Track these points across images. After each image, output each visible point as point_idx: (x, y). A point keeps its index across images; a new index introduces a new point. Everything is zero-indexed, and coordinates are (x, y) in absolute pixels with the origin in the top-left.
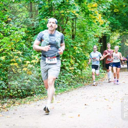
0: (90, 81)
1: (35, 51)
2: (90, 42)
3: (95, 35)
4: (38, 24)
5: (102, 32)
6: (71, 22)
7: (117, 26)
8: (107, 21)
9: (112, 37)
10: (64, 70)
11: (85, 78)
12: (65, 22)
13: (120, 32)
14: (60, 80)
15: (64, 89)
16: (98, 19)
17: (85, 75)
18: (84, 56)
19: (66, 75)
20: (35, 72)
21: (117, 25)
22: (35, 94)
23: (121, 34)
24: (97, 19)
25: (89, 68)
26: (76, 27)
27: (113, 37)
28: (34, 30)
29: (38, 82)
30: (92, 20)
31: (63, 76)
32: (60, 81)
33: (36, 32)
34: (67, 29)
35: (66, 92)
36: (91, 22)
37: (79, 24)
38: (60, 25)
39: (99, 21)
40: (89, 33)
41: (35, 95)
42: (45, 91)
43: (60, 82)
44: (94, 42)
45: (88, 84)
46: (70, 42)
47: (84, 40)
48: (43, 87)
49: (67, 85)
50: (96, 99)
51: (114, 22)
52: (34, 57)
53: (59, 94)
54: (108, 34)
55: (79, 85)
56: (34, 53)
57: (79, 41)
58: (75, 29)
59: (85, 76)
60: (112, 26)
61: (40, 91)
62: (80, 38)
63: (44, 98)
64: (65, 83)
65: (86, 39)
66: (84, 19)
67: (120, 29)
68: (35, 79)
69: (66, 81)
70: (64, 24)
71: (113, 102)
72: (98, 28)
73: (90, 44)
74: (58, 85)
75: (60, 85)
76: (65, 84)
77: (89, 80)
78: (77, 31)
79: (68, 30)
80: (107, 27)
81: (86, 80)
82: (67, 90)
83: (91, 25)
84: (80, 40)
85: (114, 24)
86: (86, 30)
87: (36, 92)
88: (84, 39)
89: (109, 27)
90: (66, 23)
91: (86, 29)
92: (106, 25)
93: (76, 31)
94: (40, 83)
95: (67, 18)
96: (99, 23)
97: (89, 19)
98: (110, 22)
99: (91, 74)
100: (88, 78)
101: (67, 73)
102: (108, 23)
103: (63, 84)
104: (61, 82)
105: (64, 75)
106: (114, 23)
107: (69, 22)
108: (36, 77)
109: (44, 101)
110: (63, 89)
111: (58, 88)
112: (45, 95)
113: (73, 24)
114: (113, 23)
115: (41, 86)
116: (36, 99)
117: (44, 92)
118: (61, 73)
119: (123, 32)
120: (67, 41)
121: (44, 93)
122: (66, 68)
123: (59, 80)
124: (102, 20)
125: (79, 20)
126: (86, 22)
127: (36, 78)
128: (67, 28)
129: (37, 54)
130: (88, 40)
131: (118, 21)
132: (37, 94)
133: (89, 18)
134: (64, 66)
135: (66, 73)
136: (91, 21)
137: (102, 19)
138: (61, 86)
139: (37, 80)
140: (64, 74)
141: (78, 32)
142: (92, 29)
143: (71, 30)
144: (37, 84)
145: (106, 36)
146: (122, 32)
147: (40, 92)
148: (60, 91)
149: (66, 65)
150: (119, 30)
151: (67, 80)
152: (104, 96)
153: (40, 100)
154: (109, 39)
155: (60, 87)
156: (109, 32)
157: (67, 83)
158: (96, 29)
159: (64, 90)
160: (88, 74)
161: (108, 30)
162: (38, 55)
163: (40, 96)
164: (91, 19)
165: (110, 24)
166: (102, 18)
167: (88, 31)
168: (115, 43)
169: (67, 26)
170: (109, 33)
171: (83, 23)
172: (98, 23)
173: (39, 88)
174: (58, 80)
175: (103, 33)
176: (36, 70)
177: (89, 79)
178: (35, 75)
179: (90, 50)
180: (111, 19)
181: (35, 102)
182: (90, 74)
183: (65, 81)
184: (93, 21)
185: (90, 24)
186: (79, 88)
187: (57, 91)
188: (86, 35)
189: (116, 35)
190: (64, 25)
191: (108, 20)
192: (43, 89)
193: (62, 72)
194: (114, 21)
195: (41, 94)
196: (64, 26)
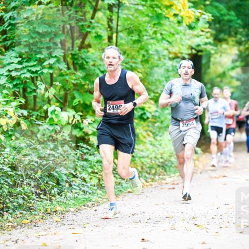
0: (157, 177)
1: (7, 94)
2: (156, 69)
3: (170, 53)
4: (14, 19)
5: (189, 43)
6: (104, 14)
7: (230, 27)
8: (204, 14)
9: (217, 56)
10: (85, 146)
11: (142, 168)
12: (89, 16)
13: (239, 43)
14: (75, 174)
15: (86, 196)
16: (179, 8)
17: (143, 160)
18: (140, 108)
19: (90, 158)
20: (6, 150)
21: (231, 24)
22: (7, 212)
23: (242, 48)
24: (176, 8)
25: (152, 139)
26: (119, 28)
27: (221, 56)
28: (5, 36)
29: (15, 178)
30: (161, 10)
31: (82, 163)
32: (74, 176)
33: (9, 43)
34: (94, 35)
35: (90, 204)
36: (159, 16)
37: (126, 20)
38: (76, 23)
39: (182, 14)
40: (154, 46)
41: (5, 213)
42: (33, 202)
43: (74, 179)
44: (168, 71)
45: (152, 185)
46: (102, 70)
47: (139, 66)
48: (29, 191)
49: (94, 186)
50: (171, 224)
51: (222, 15)
52: (5, 109)
53: (72, 210)
54: (206, 50)
55: (127, 188)
56: (5, 97)
57: (128, 69)
58: (117, 33)
59: (142, 163)
60: (218, 26)
61: (21, 201)
62: (129, 60)
63: (32, 221)
64: (88, 180)
65: (146, 61)
66: (140, 8)
67: (239, 36)
68: (6, 168)
69: (90, 177)
70: (85, 20)
71: (217, 233)
72: (178, 34)
73: (156, 76)
74: (70, 185)
75: (74, 187)
76: (89, 185)
77: (155, 174)
78: (122, 38)
79: (98, 37)
80: (203, 29)
81: (144, 174)
82: (94, 200)
83: (159, 24)
84: (131, 64)
85: (223, 22)
86: (145, 38)
87: (8, 205)
88: (142, 62)
89: (209, 30)
90: (93, 18)
91: (146, 36)
92: (202, 24)
93: (118, 40)
94: (21, 179)
95: (94, 4)
96: (182, 17)
97: (153, 8)
98: (213, 16)
99: (159, 156)
100: (151, 168)
101: (93, 154)
102: (207, 18)
103: (84, 183)
104: (77, 178)
105: (86, 160)
106: (223, 20)
107: (99, 14)
108: (9, 164)
109: (30, 230)
110: (83, 196)
111: (68, 194)
112: (33, 213)
113: (110, 20)
114: (221, 18)
115: (23, 189)
116: (8, 224)
117: (30, 205)
118: (76, 154)
119: (245, 45)
120: (93, 68)
121: (30, 209)
122: (91, 140)
123: (72, 172)
124: (190, 10)
125: (128, 8)
126: (147, 15)
127: (10, 167)
128: (94, 31)
129: (11, 101)
130: (152, 64)
131: (233, 13)
132: (11, 211)
133: (156, 5)
134: (87, 134)
135: (90, 155)
136: (159, 11)
137: (189, 8)
138: (78, 188)
139: (12, 173)
140: (85, 157)
141: (123, 42)
142: (161, 34)
143: (105, 37)
144: (11, 183)
145: (200, 54)
146: (244, 43)
147: (20, 205)
148: (73, 201)
149: (90, 132)
150: (236, 37)
151: (93, 172)
152: (193, 218)
153: (19, 227)
154: (209, 61)
155: (73, 191)
156: (210, 43)
157: (95, 181)
158: (173, 34)
159: (87, 199)
160: (151, 158)
161: (207, 38)
162: (15, 104)
163: (19, 215)
164: (160, 7)
165: (213, 20)
166: (191, 5)
167: (152, 41)
168: (224, 73)
169: (96, 24)
170: (209, 47)
171: (137, 17)
172: (180, 18)
173: (18, 194)
174: (71, 174)
175: (194, 46)
176: (10, 146)
177: (153, 171)
178: (5, 160)
179: (156, 91)
180: (216, 7)
181: (6, 231)
182: (155, 157)
183: (89, 174)
184: (165, 12)
185: (156, 22)
186: (125, 196)
187: (67, 202)
188: (147, 51)
189: (229, 51)
190: (87, 23)
191: (205, 11)
192: (28, 196)
193: (81, 151)
194: (222, 12)
195: (21, 211)
196: (86, 25)
